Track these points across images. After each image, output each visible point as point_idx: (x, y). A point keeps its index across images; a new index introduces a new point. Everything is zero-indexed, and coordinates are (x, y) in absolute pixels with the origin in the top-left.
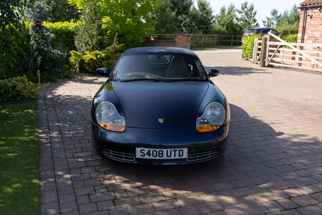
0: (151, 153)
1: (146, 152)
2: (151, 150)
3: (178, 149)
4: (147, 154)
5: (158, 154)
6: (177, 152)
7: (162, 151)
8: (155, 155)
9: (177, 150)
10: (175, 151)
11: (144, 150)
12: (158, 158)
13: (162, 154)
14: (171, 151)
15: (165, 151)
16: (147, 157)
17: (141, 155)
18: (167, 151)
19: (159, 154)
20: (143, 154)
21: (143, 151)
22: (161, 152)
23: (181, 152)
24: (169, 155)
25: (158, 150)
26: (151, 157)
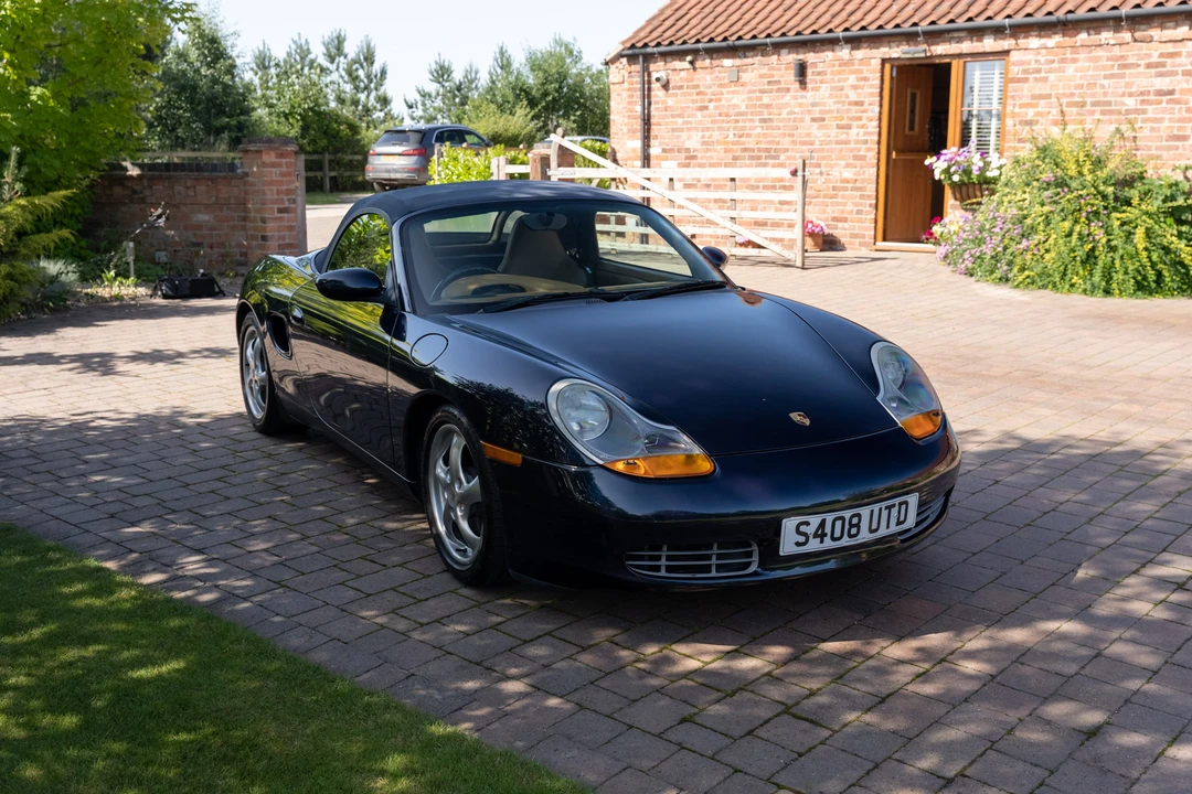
0: (828, 529)
1: (810, 530)
2: (830, 518)
3: (897, 501)
4: (815, 536)
5: (847, 527)
6: (894, 512)
7: (859, 515)
8: (837, 534)
9: (894, 506)
10: (889, 508)
11: (807, 524)
12: (845, 542)
13: (858, 526)
14: (881, 509)
15: (865, 512)
16: (814, 545)
17: (798, 544)
18: (872, 511)
19: (851, 526)
20: (802, 539)
21: (803, 528)
22: (855, 521)
23: (903, 507)
24: (874, 526)
25: (847, 514)
26: (828, 544)
